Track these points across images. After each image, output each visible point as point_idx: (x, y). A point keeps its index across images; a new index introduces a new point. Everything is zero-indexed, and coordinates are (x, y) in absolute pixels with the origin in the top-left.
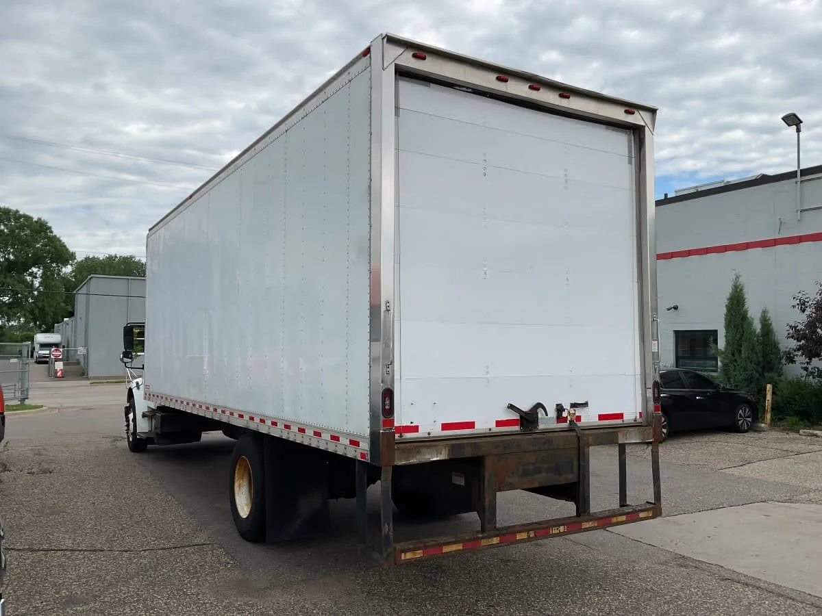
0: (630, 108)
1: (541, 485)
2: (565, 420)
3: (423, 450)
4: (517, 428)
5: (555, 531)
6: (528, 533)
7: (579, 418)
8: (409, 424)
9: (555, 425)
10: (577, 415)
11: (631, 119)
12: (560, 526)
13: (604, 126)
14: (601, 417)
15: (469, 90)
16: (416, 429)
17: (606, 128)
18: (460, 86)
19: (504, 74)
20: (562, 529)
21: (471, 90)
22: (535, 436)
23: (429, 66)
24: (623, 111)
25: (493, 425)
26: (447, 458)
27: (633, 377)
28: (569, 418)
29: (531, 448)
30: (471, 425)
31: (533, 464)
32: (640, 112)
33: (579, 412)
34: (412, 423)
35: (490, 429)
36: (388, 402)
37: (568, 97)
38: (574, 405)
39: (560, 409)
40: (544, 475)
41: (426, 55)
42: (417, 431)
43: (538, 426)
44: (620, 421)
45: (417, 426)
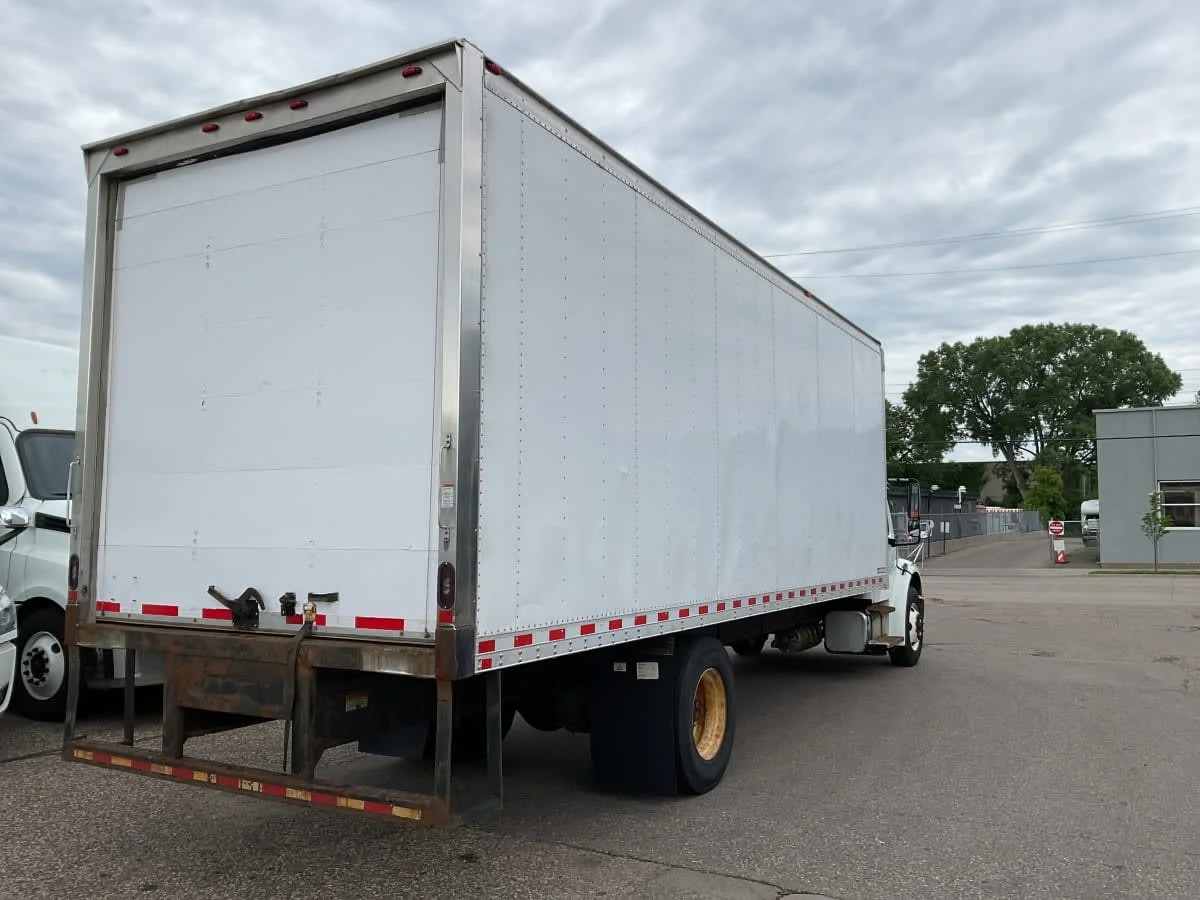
0: (410, 65)
1: (235, 711)
2: (298, 619)
4: (230, 623)
5: (246, 786)
7: (321, 620)
8: (111, 601)
9: (281, 624)
10: (318, 613)
11: (416, 85)
12: (253, 780)
13: (397, 115)
14: (362, 622)
15: (192, 161)
16: (117, 607)
17: (400, 117)
18: (182, 161)
19: (212, 121)
20: (256, 786)
21: (195, 160)
23: (137, 157)
24: (402, 77)
25: (199, 615)
26: (124, 647)
28: (305, 617)
29: (221, 654)
30: (175, 611)
31: (223, 677)
32: (434, 63)
33: (322, 609)
34: (113, 599)
35: (195, 620)
36: (74, 570)
38: (312, 597)
39: (288, 603)
40: (236, 698)
41: (127, 147)
42: (118, 610)
43: (258, 623)
44: (395, 634)
45: (118, 605)
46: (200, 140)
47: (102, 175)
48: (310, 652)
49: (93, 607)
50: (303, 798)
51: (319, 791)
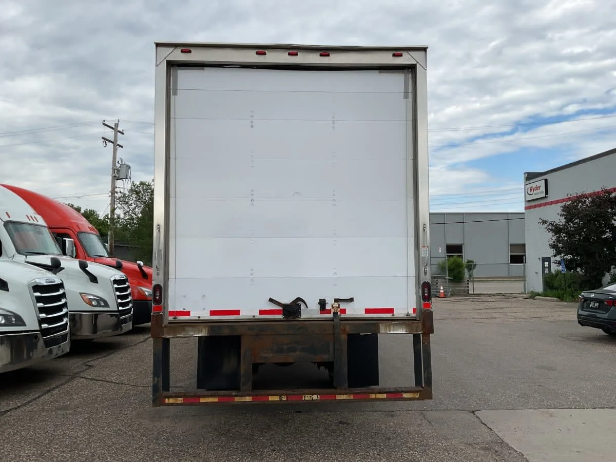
0: (397, 51)
2: (329, 312)
3: (188, 329)
4: (280, 316)
5: (309, 398)
6: (280, 397)
7: (343, 311)
8: (182, 310)
9: (318, 315)
10: (341, 308)
11: (400, 61)
12: (313, 394)
13: (377, 71)
14: (368, 311)
15: (236, 67)
16: (188, 314)
17: (380, 73)
19: (261, 49)
20: (315, 397)
21: (238, 66)
22: (295, 323)
23: (196, 56)
24: (391, 56)
25: (257, 314)
26: (206, 335)
27: (406, 278)
28: (333, 311)
29: (286, 332)
30: (237, 312)
31: (288, 344)
32: (409, 53)
33: (344, 306)
34: (184, 309)
35: (254, 316)
36: (158, 294)
37: (328, 55)
38: (337, 301)
39: (322, 303)
40: (298, 353)
41: (192, 49)
42: (189, 315)
43: (301, 315)
44: (389, 315)
45: (189, 312)
46: (252, 57)
47: (167, 61)
48: (347, 327)
49: (167, 314)
50: (348, 398)
51: (358, 393)
